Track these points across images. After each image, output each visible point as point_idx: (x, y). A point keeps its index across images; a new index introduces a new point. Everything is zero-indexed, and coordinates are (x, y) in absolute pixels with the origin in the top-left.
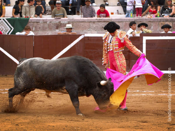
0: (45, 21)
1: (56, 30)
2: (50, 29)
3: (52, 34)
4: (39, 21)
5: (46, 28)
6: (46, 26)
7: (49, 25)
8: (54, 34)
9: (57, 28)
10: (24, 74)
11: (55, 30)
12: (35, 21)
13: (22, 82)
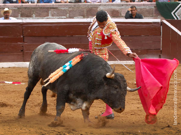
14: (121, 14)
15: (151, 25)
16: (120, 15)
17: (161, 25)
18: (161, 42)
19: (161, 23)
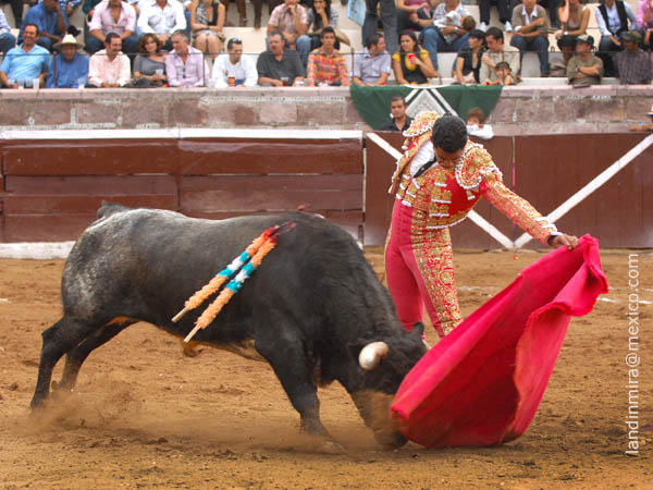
0: (546, 94)
1: (579, 120)
2: (562, 116)
3: (566, 132)
4: (529, 95)
5: (550, 115)
6: (550, 107)
7: (557, 105)
8: (572, 132)
9: (581, 114)
10: (102, 264)
11: (575, 121)
12: (519, 94)
13: (90, 291)
14: (258, 118)
15: (337, 145)
16: (255, 120)
17: (364, 146)
18: (364, 193)
19: (364, 140)
